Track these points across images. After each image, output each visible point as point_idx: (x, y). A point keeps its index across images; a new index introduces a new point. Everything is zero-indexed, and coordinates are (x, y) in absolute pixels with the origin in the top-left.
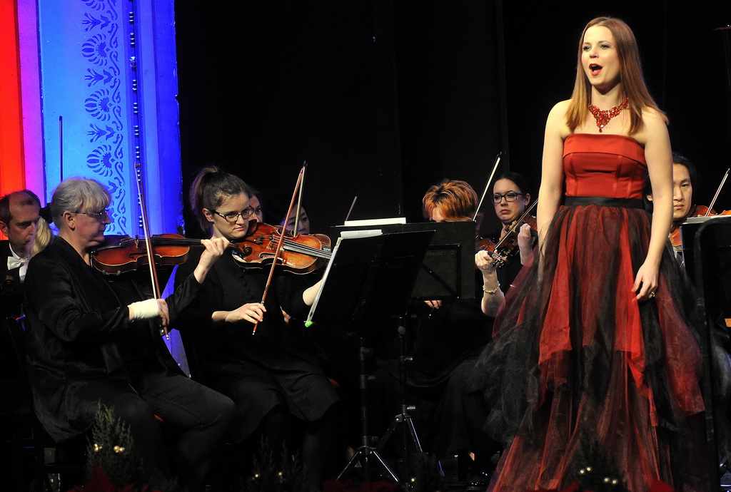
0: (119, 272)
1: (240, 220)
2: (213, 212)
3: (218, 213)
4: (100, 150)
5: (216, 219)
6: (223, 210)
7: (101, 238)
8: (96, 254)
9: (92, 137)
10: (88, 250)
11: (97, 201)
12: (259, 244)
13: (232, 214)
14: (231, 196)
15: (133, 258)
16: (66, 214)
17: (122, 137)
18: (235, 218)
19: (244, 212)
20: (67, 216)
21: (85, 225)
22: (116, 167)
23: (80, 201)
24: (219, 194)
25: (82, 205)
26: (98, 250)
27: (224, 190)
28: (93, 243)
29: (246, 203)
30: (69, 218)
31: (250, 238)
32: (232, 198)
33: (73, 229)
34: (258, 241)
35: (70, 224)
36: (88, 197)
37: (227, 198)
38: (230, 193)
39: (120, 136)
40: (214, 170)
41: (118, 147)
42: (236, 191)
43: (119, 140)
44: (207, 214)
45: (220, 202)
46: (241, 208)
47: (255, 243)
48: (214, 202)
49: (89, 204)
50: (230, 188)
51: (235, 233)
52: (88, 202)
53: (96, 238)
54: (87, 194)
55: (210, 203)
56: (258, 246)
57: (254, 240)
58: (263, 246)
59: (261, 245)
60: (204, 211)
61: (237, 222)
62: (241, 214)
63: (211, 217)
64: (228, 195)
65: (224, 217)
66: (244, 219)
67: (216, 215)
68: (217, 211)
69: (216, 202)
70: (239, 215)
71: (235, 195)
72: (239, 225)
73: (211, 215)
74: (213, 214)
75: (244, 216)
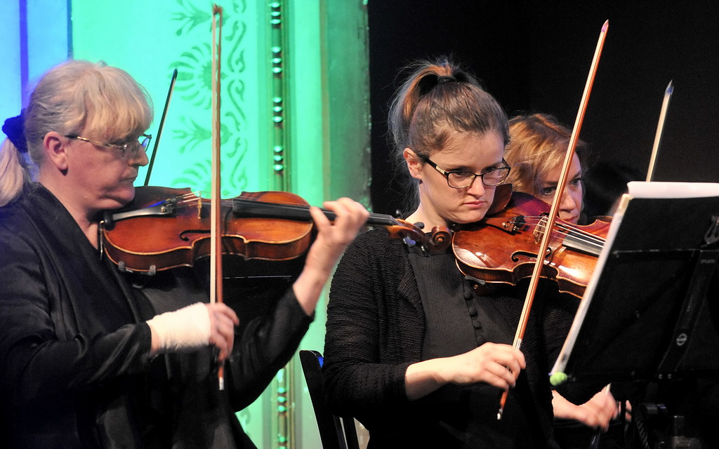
0: (153, 269)
1: (478, 187)
2: (424, 160)
3: (434, 165)
4: (195, 53)
5: (427, 176)
6: (444, 159)
7: (126, 194)
8: (111, 226)
9: (179, 25)
10: (95, 216)
11: (116, 117)
12: (513, 233)
13: (461, 171)
14: (467, 133)
15: (186, 240)
16: (50, 138)
17: (244, 26)
18: (468, 181)
19: (487, 172)
20: (52, 143)
21: (90, 164)
22: (229, 89)
23: (80, 113)
24: (443, 126)
25: (83, 123)
26: (117, 217)
28: (108, 203)
29: (494, 154)
30: (57, 148)
31: (494, 220)
32: (469, 137)
33: (64, 172)
34: (511, 226)
35: (58, 159)
36: (97, 107)
37: (457, 136)
38: (466, 127)
39: (240, 25)
41: (235, 49)
43: (239, 33)
44: (413, 162)
45: (440, 143)
46: (482, 163)
47: (503, 230)
48: (430, 140)
49: (98, 122)
51: (462, 211)
52: (97, 116)
53: (114, 194)
54: (97, 99)
55: (421, 139)
56: (511, 236)
57: (504, 224)
58: (521, 237)
59: (517, 236)
60: (407, 153)
61: (470, 191)
62: (482, 176)
63: (418, 169)
64: (461, 130)
65: (446, 175)
66: (486, 187)
67: (428, 166)
68: (432, 159)
69: (433, 140)
70: (476, 176)
71: (475, 134)
72: (474, 196)
73: (419, 165)
74: (423, 166)
75: (485, 181)
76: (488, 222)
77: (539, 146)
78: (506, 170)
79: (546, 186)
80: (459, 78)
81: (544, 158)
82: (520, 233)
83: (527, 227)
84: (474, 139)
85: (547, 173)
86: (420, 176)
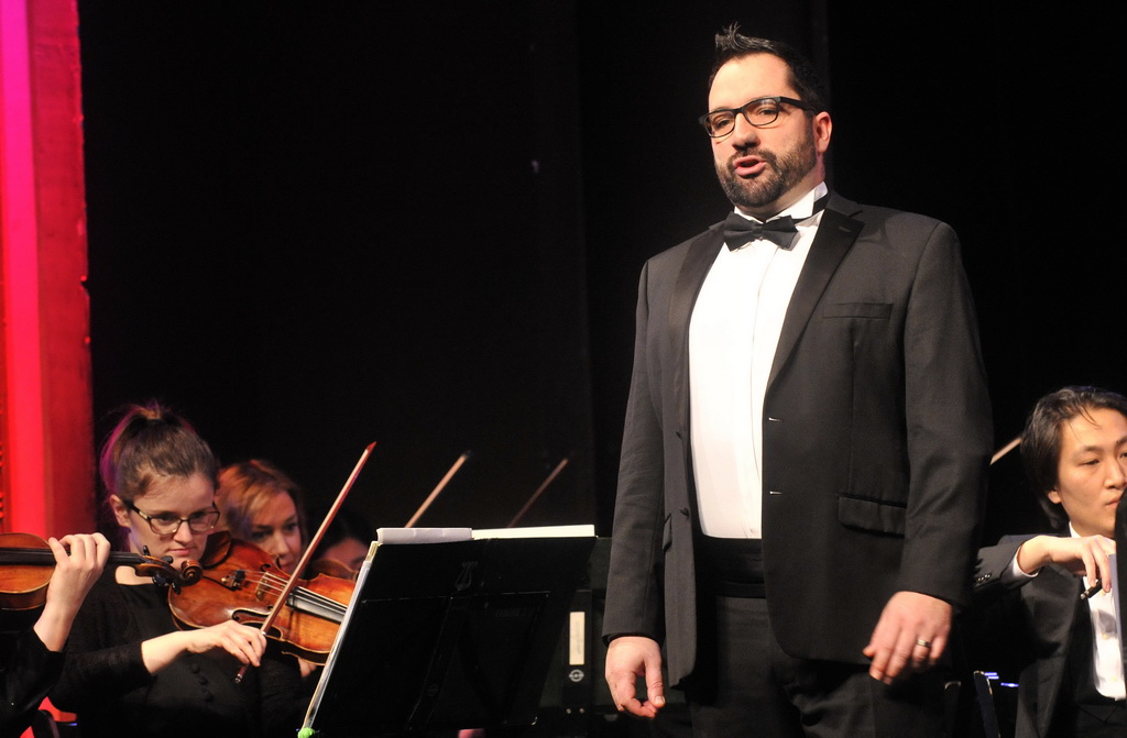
1: (184, 533)
2: (130, 506)
5: (133, 522)
6: (147, 505)
12: (233, 589)
13: (167, 517)
14: (169, 477)
18: (173, 527)
19: (195, 517)
24: (146, 470)
27: (158, 463)
29: (203, 499)
31: (212, 574)
32: (171, 481)
34: (232, 582)
37: (160, 479)
38: (170, 471)
40: (151, 414)
42: (184, 469)
44: (120, 509)
45: (144, 487)
46: (187, 508)
47: (223, 585)
48: (133, 485)
50: (172, 461)
55: (126, 484)
56: (231, 592)
57: (223, 580)
58: (242, 593)
59: (238, 592)
60: (114, 501)
61: (176, 537)
62: (188, 521)
63: (125, 517)
64: (165, 473)
65: (149, 520)
66: (193, 532)
67: (134, 513)
68: (137, 505)
69: (136, 485)
70: (182, 521)
71: (179, 478)
72: (180, 543)
73: (125, 512)
74: (129, 512)
75: (193, 526)
76: (205, 575)
77: (246, 490)
78: (215, 515)
79: (255, 530)
80: (169, 423)
81: (251, 498)
82: (240, 589)
83: (248, 583)
84: (177, 482)
85: (253, 514)
86: (127, 524)
